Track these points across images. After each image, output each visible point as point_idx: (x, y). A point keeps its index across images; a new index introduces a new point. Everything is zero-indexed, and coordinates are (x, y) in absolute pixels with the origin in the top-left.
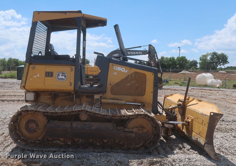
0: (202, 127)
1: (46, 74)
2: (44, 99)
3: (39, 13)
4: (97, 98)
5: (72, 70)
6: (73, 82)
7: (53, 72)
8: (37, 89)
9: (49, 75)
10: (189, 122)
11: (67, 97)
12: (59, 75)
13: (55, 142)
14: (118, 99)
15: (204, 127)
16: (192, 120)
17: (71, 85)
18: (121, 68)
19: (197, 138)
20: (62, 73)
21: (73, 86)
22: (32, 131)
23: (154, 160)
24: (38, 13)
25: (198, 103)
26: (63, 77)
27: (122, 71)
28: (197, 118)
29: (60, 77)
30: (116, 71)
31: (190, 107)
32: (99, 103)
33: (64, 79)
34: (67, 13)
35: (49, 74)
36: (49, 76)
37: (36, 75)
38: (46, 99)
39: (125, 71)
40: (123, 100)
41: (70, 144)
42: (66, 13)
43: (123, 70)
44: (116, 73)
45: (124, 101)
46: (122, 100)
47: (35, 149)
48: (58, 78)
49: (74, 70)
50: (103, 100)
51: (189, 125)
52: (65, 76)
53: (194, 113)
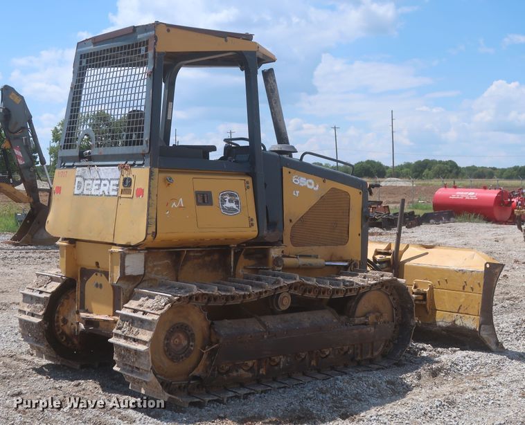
0: (464, 295)
1: (197, 199)
2: (155, 269)
3: (168, 31)
4: (276, 256)
5: (248, 187)
6: (254, 216)
7: (210, 193)
8: (179, 240)
9: (206, 201)
10: (424, 294)
11: (207, 259)
12: (223, 201)
13: (235, 374)
14: (309, 254)
15: (469, 295)
16: (432, 288)
17: (252, 225)
18: (307, 179)
19: (455, 321)
20: (231, 195)
21: (255, 227)
22: (181, 356)
23: (434, 366)
24: (166, 29)
25: (427, 253)
26: (233, 205)
27: (309, 187)
28: (446, 280)
29: (228, 205)
30: (298, 187)
31: (412, 261)
32: (281, 268)
33: (236, 210)
34: (228, 38)
35: (204, 198)
36: (204, 201)
37: (176, 200)
38: (159, 268)
39: (315, 186)
40: (319, 257)
41: (264, 373)
42: (225, 38)
43: (310, 184)
44: (298, 192)
45: (321, 258)
46: (317, 257)
47: (207, 399)
48: (223, 208)
49: (251, 185)
50: (287, 261)
51: (425, 299)
52: (237, 202)
53: (435, 272)
